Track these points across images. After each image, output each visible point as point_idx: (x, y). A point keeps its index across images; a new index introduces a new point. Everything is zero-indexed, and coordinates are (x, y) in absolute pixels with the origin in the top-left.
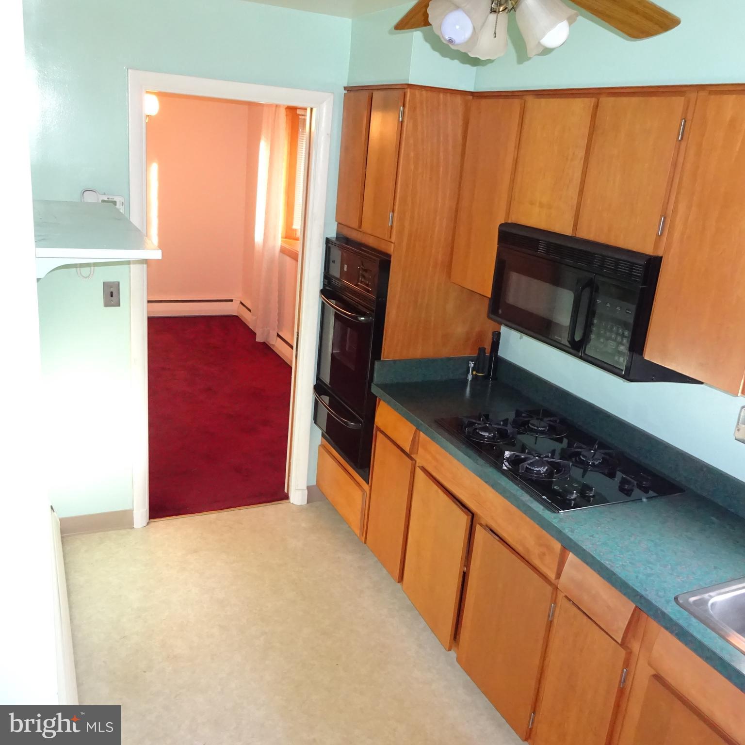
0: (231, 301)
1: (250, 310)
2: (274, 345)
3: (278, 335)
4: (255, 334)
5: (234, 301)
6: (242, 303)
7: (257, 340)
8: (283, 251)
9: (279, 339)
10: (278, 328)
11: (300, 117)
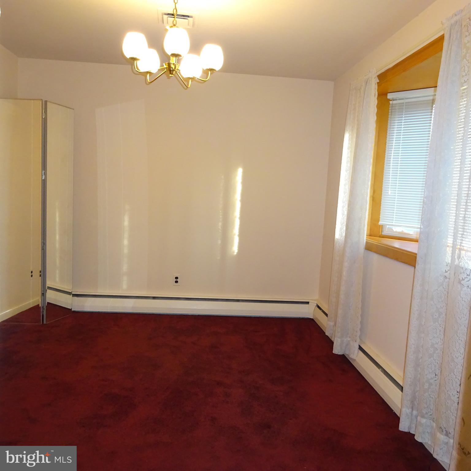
0: (308, 303)
1: (326, 315)
2: (355, 360)
3: (361, 348)
4: (332, 343)
5: (310, 303)
6: (318, 307)
7: (333, 352)
8: (369, 248)
9: (361, 353)
10: (361, 339)
11: (391, 102)
